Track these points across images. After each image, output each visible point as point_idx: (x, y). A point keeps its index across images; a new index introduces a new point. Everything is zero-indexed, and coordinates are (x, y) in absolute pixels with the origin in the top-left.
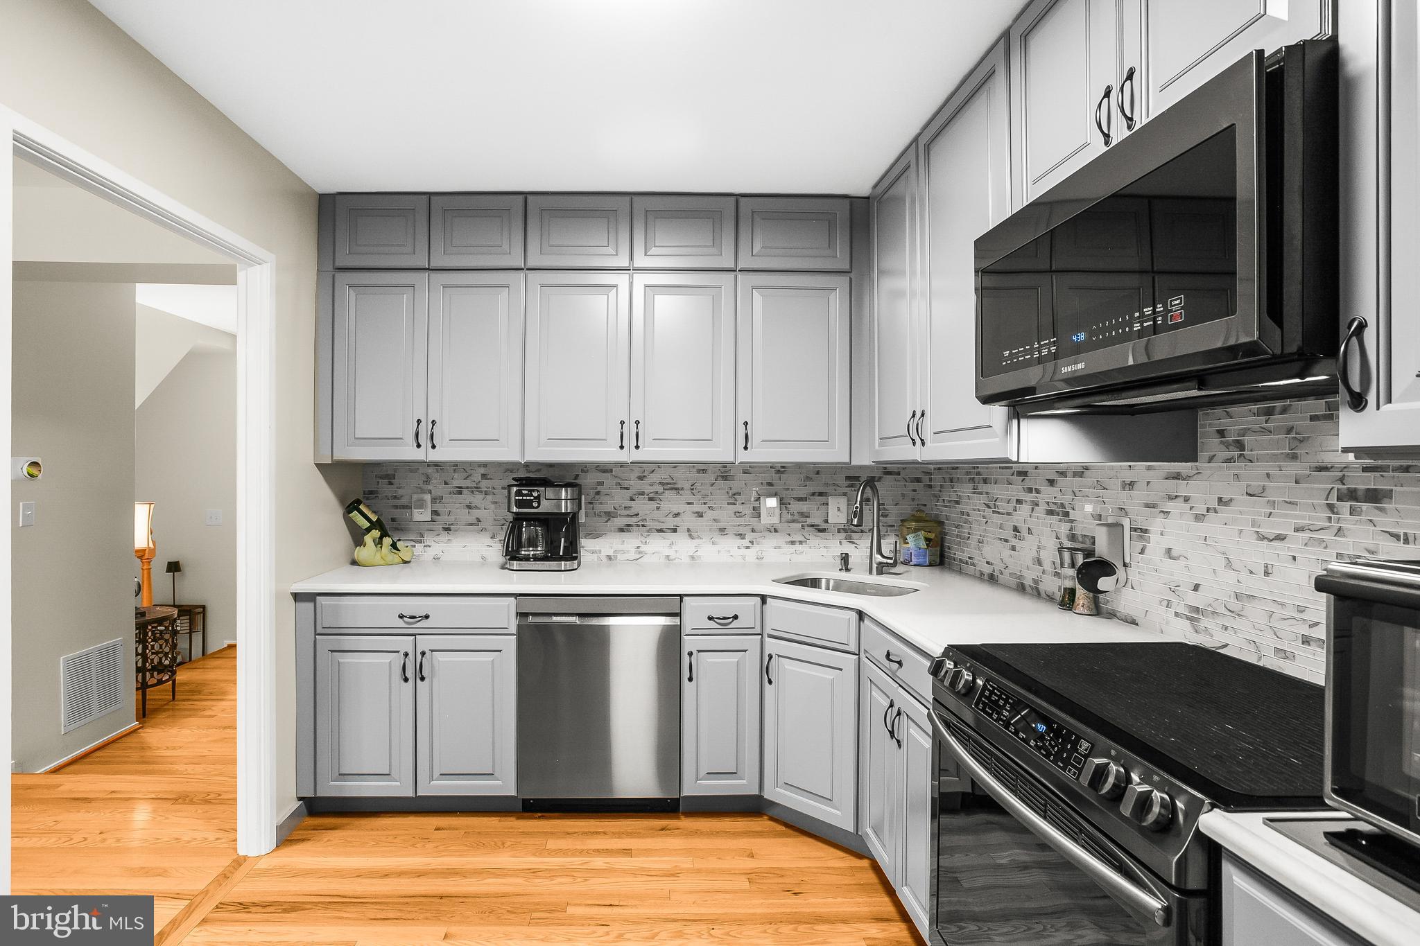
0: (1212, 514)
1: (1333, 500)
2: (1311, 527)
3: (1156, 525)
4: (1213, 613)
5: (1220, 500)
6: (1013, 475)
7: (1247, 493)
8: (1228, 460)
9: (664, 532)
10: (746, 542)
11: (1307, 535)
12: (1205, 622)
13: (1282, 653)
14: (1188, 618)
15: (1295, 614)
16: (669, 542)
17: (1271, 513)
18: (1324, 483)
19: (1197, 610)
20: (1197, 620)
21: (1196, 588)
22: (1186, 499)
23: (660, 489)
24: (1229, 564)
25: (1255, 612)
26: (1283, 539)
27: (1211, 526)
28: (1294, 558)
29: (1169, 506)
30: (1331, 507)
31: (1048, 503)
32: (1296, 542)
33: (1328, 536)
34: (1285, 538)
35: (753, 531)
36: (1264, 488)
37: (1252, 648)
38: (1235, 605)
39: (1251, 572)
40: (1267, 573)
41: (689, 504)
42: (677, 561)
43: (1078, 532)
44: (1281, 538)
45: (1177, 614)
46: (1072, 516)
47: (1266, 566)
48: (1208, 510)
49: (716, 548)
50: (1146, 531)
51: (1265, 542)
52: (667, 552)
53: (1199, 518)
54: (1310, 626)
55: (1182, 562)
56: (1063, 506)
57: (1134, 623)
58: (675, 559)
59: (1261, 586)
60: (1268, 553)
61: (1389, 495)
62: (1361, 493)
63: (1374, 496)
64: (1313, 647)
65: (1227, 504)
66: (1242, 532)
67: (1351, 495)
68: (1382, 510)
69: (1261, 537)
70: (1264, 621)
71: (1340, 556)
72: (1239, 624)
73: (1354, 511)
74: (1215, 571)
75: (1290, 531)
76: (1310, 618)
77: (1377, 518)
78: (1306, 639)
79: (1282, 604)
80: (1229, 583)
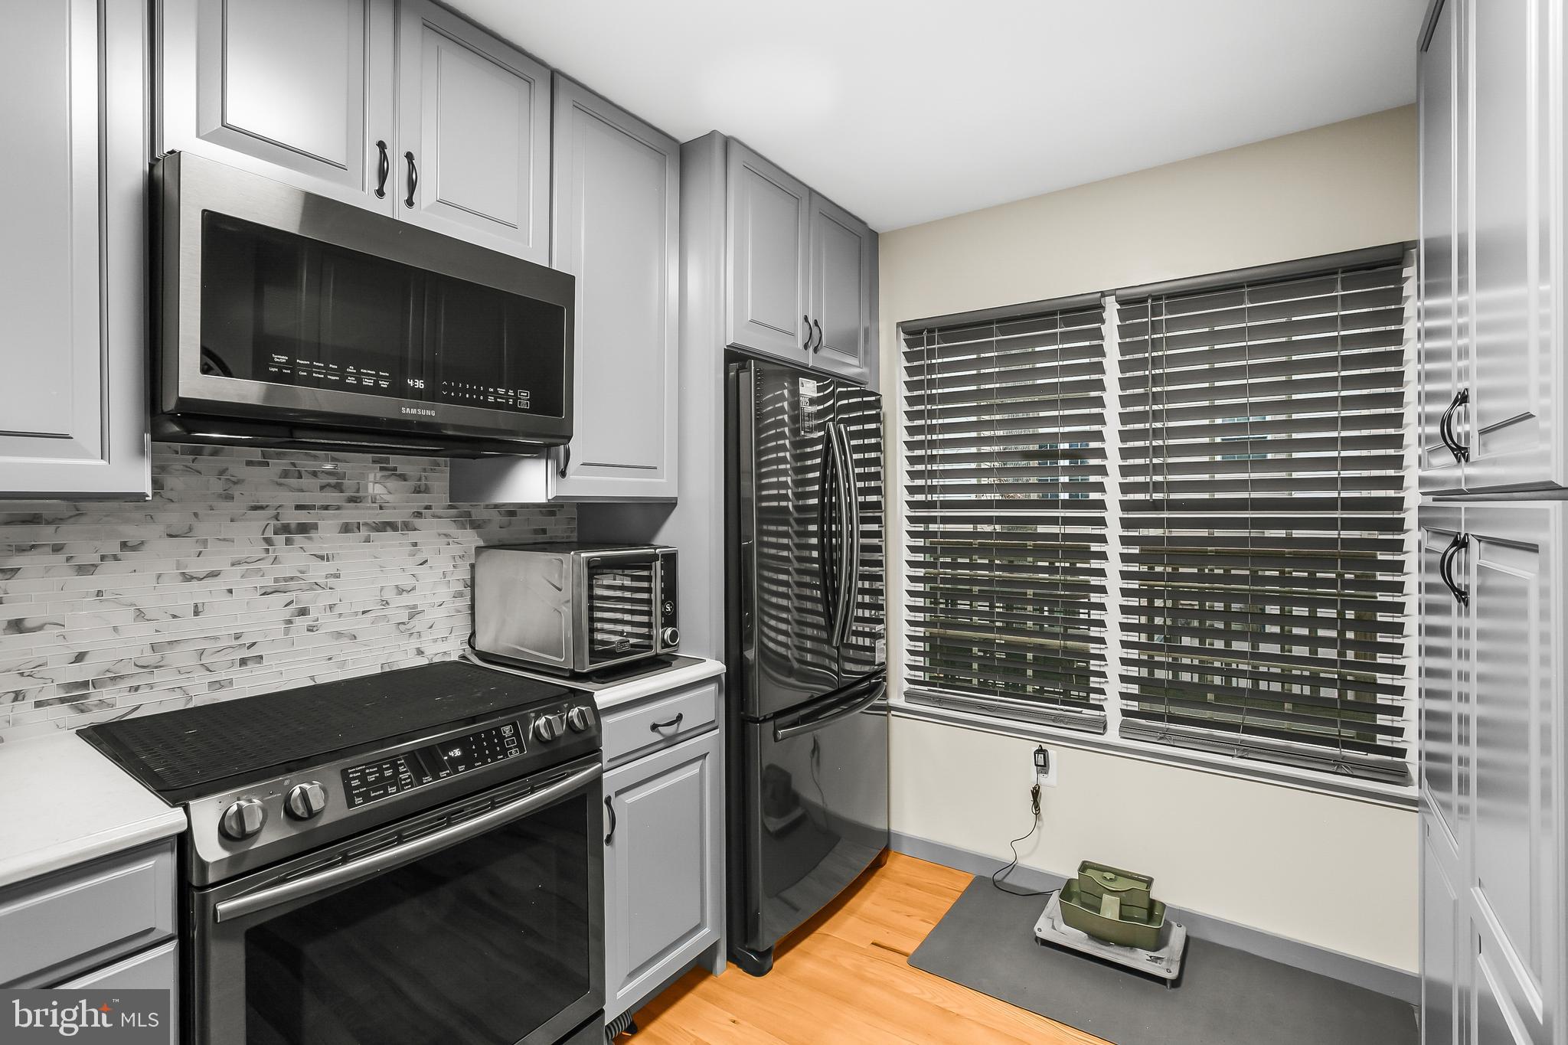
0: (109, 564)
1: (269, 534)
2: (248, 560)
4: (112, 679)
5: (123, 544)
7: (167, 535)
11: (245, 567)
12: (95, 695)
13: (217, 685)
14: (60, 701)
15: (234, 643)
17: (200, 553)
18: (259, 522)
19: (83, 685)
20: (82, 698)
21: (79, 659)
22: (58, 549)
24: (140, 614)
25: (180, 658)
26: (216, 576)
27: (106, 578)
28: (230, 591)
30: (268, 541)
32: (232, 577)
33: (263, 565)
34: (219, 574)
36: (190, 529)
37: (178, 694)
38: (151, 658)
39: (174, 616)
40: (196, 613)
44: (214, 574)
47: (196, 606)
48: (103, 558)
51: (195, 583)
53: (85, 569)
54: (249, 648)
55: (49, 631)
59: (189, 628)
60: (197, 592)
61: (315, 527)
62: (293, 526)
63: (304, 529)
64: (251, 665)
65: (134, 548)
66: (159, 576)
67: (285, 529)
68: (310, 538)
69: (188, 578)
70: (193, 661)
71: (276, 580)
72: (158, 677)
73: (288, 542)
74: (115, 629)
75: (225, 567)
76: (248, 641)
77: (307, 545)
78: (243, 662)
79: (216, 638)
80: (142, 635)
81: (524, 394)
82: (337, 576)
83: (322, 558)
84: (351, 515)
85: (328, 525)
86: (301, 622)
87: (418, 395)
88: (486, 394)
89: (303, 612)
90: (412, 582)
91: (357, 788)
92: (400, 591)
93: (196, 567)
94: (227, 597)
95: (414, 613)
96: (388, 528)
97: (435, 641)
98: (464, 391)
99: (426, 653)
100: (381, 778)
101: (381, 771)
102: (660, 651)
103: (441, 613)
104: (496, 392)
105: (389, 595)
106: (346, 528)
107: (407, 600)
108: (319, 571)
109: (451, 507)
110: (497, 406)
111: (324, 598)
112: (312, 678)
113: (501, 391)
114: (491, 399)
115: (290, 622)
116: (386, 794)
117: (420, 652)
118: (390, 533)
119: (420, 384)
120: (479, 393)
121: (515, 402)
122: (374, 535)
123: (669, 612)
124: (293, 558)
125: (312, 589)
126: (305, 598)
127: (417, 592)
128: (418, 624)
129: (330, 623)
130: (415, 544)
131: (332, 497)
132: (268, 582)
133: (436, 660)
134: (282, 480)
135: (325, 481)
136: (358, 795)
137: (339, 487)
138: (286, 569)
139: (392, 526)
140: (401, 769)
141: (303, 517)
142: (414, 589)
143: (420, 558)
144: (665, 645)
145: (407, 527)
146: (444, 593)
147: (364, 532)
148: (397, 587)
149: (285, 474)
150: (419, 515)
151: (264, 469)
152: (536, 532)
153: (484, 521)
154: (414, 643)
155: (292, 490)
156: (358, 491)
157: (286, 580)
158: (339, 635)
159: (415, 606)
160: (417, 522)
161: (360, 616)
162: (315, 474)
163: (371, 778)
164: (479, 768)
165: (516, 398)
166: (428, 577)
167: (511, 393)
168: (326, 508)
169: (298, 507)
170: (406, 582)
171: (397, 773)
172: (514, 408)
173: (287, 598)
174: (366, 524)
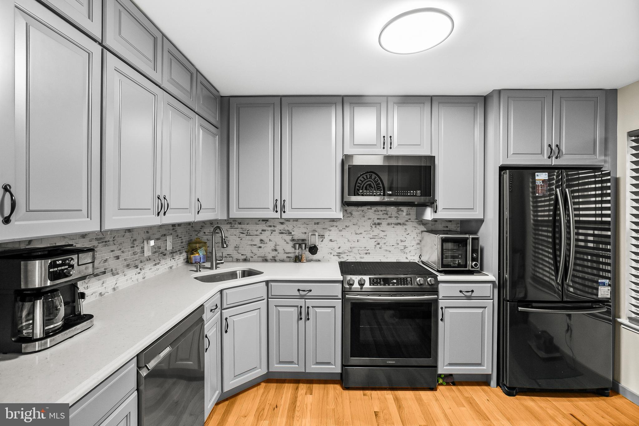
0: (344, 230)
1: (372, 225)
3: (327, 234)
4: (344, 253)
5: (346, 226)
6: (259, 221)
8: (348, 217)
9: (98, 275)
10: (138, 270)
11: (367, 232)
12: (342, 256)
14: (337, 256)
15: (365, 249)
16: (101, 282)
17: (359, 229)
18: (370, 222)
19: (340, 253)
20: (340, 255)
21: (339, 248)
22: (336, 226)
23: (95, 243)
24: (348, 240)
25: (355, 250)
27: (344, 233)
28: (364, 237)
29: (331, 228)
31: (280, 230)
32: (364, 234)
33: (370, 232)
35: (141, 262)
37: (354, 258)
38: (350, 250)
39: (354, 242)
40: (358, 242)
41: (112, 251)
42: (106, 294)
43: (296, 238)
44: (361, 233)
45: (334, 255)
46: (293, 233)
49: (126, 278)
50: (323, 235)
51: (358, 235)
52: (102, 290)
53: (340, 231)
55: (335, 242)
56: (288, 231)
57: (319, 261)
58: (104, 294)
59: (356, 244)
60: (358, 237)
61: (381, 224)
62: (377, 223)
63: (379, 224)
64: (368, 255)
65: (348, 227)
66: (352, 233)
67: (375, 224)
68: (380, 226)
69: (356, 234)
70: (357, 252)
71: (373, 236)
72: (351, 254)
73: (375, 227)
74: (345, 243)
75: (363, 232)
76: (367, 249)
77: (379, 228)
78: (366, 253)
79: (361, 247)
80: (348, 245)
81: (419, 192)
82: (386, 236)
83: (383, 231)
84: (390, 221)
85: (384, 223)
86: (378, 246)
87: (390, 195)
88: (407, 193)
89: (379, 244)
90: (405, 239)
91: (372, 282)
92: (402, 241)
93: (358, 232)
94: (363, 239)
95: (405, 247)
96: (399, 225)
97: (411, 256)
98: (401, 193)
99: (408, 259)
100: (377, 282)
101: (377, 280)
102: (470, 269)
103: (413, 248)
104: (410, 192)
105: (399, 242)
106: (388, 224)
107: (403, 244)
108: (382, 234)
109: (416, 219)
110: (410, 196)
111: (384, 241)
112: (380, 260)
113: (412, 192)
114: (409, 194)
115: (376, 246)
116: (377, 285)
117: (407, 258)
118: (399, 226)
119: (390, 193)
120: (405, 193)
121: (416, 194)
122: (395, 226)
123: (475, 257)
124: (376, 231)
125: (380, 239)
126: (379, 241)
127: (406, 242)
128: (407, 250)
129: (384, 247)
130: (406, 229)
131: (386, 216)
132: (371, 236)
133: (411, 261)
134: (375, 213)
135: (384, 213)
136: (372, 284)
137: (387, 214)
138: (375, 234)
139: (400, 224)
140: (382, 281)
141: (378, 221)
142: (405, 241)
143: (407, 233)
144: (472, 267)
145: (404, 224)
146: (414, 243)
147: (393, 225)
148: (401, 240)
149: (375, 211)
150: (407, 221)
151: (371, 210)
152: (444, 227)
153: (426, 223)
154: (405, 255)
155: (377, 215)
156: (391, 215)
157: (375, 236)
158: (386, 250)
159: (405, 246)
160: (407, 223)
161: (391, 246)
162: (381, 211)
163: (375, 281)
164: (400, 286)
165: (416, 193)
166: (409, 238)
167: (415, 192)
168: (384, 219)
169: (378, 219)
170: (403, 239)
171: (380, 282)
172: (416, 196)
173: (375, 240)
174: (393, 223)
